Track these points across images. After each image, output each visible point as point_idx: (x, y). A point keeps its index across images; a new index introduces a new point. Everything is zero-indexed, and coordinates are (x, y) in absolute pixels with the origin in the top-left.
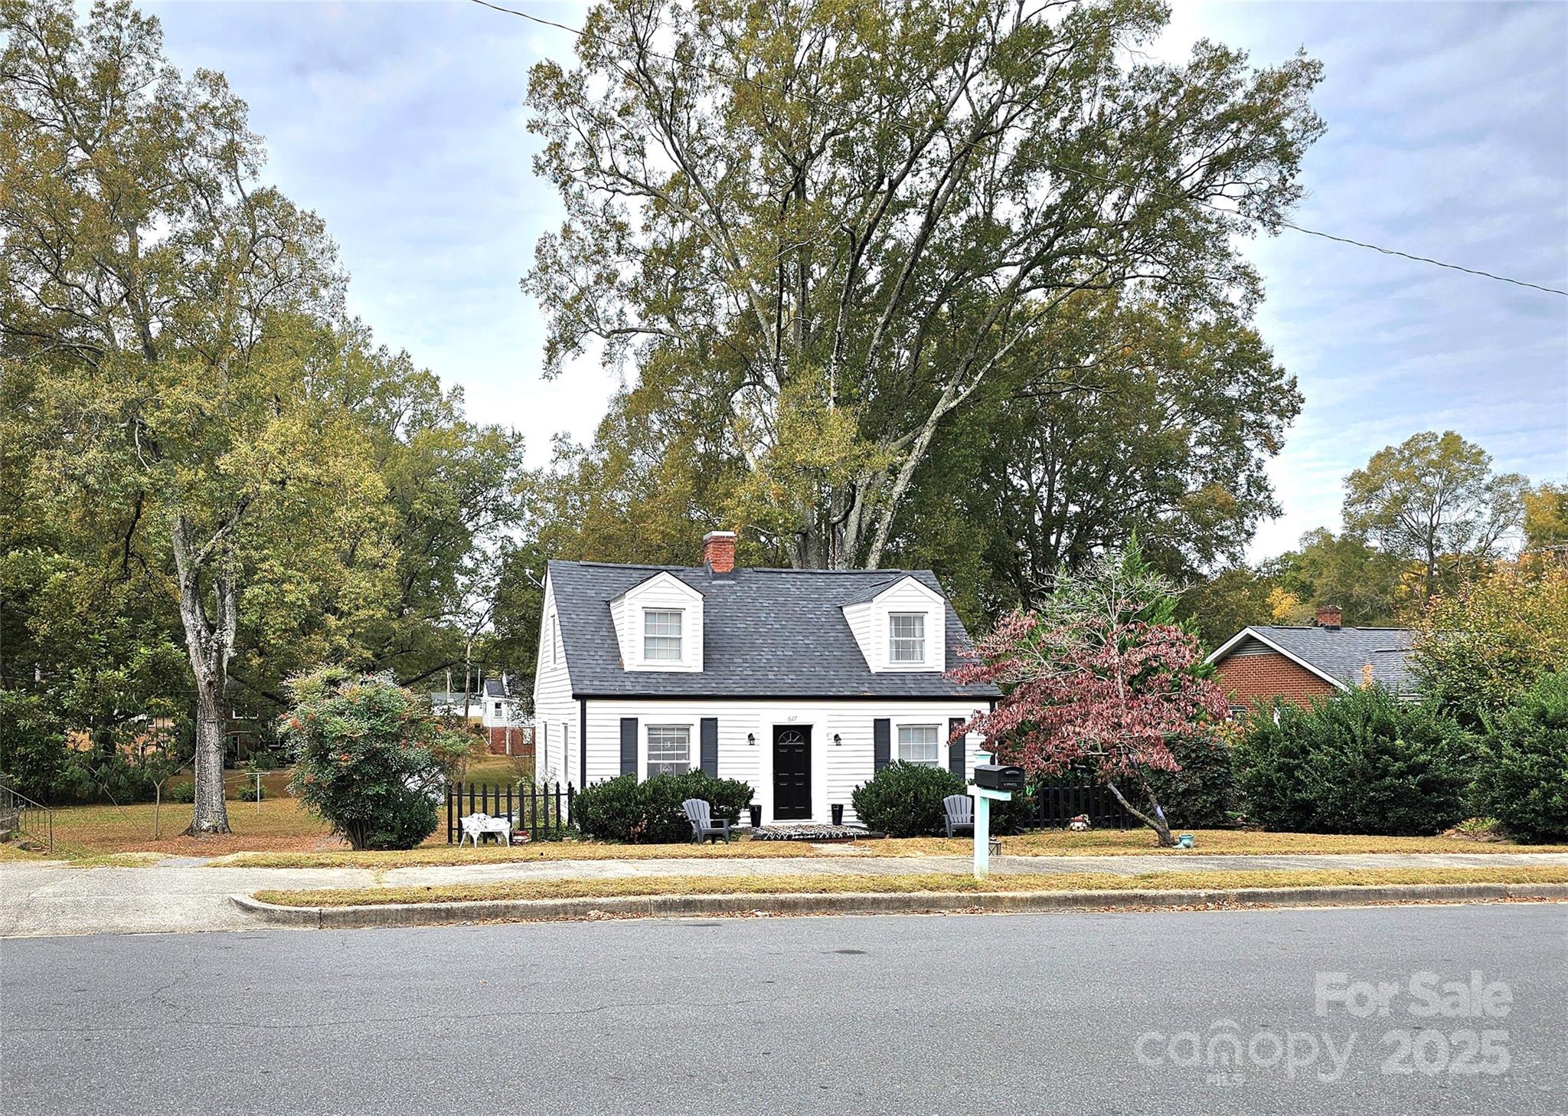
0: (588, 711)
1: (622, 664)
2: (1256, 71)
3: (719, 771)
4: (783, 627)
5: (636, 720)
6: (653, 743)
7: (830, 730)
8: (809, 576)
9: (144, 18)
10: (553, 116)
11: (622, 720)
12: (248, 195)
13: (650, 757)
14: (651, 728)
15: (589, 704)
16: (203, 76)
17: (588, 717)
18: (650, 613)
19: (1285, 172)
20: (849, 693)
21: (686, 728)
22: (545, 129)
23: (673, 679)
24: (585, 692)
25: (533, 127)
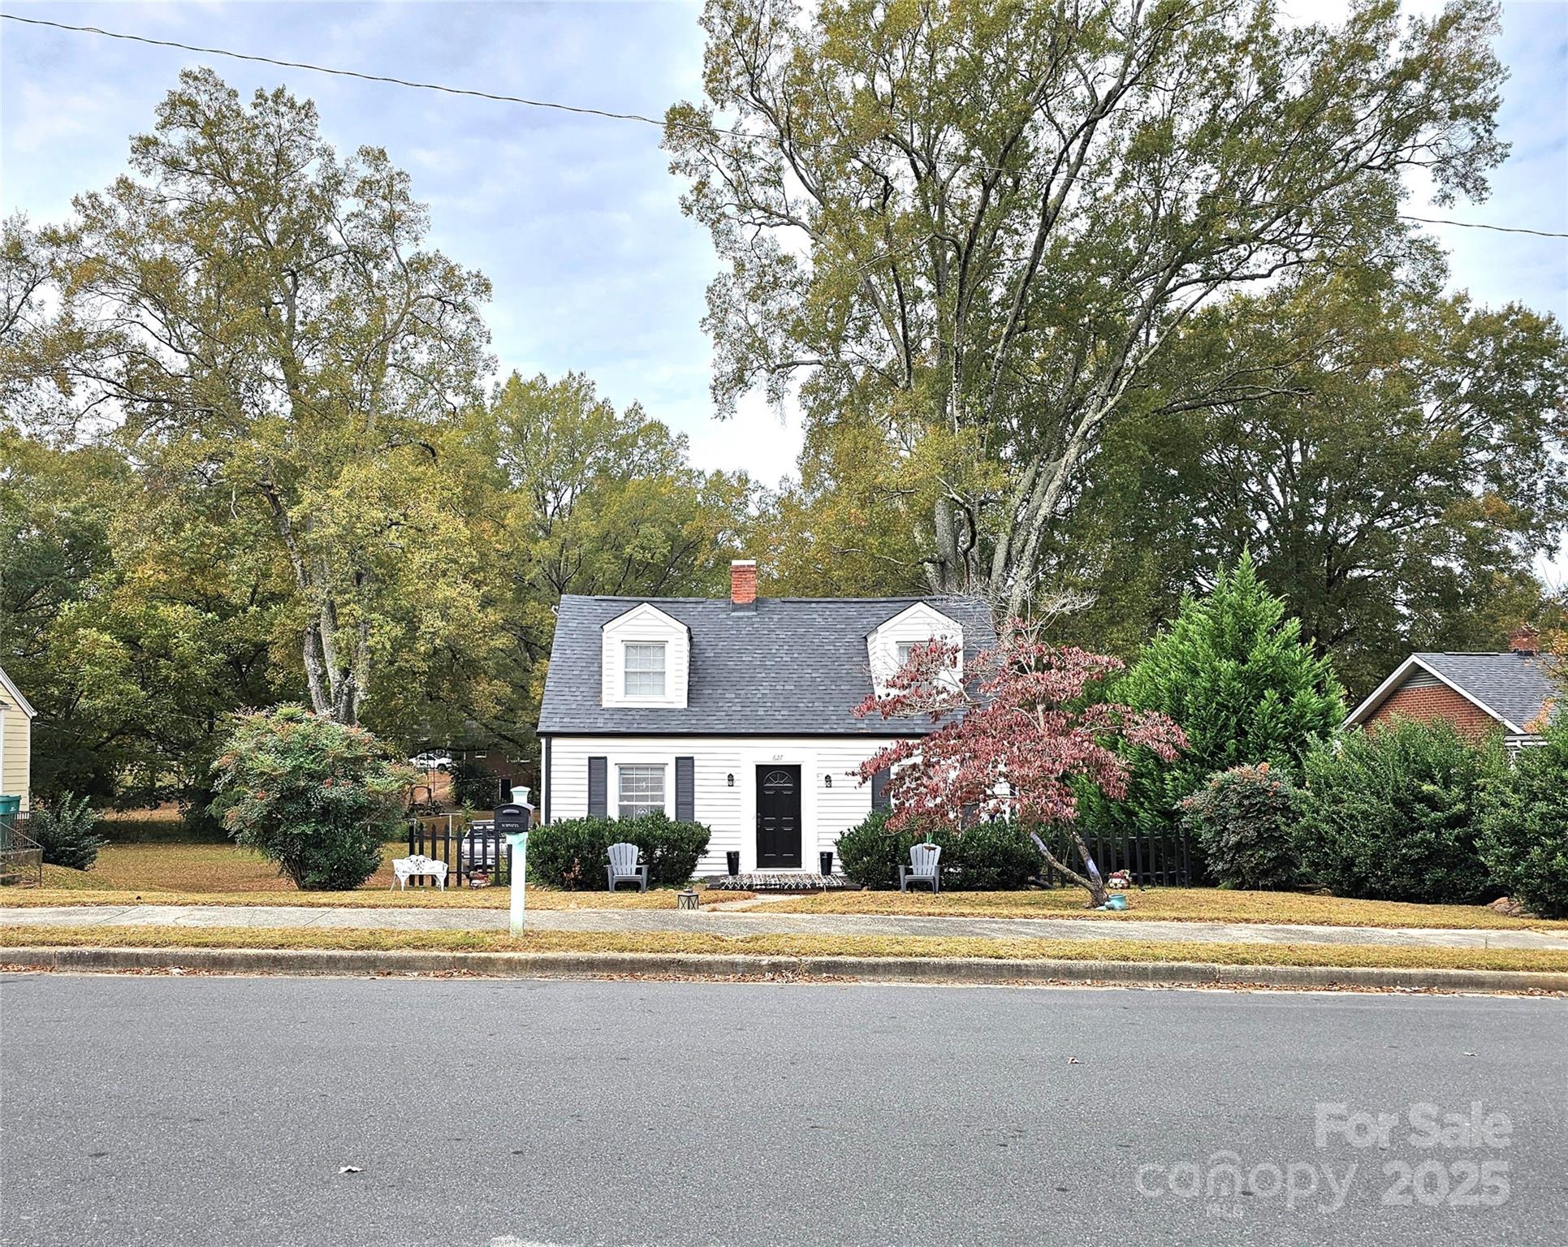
0: (553, 749)
1: (601, 700)
2: (1412, 18)
3: (696, 815)
4: (793, 660)
5: (605, 758)
6: (626, 784)
7: (820, 771)
8: (842, 605)
9: (299, 102)
10: (693, 156)
11: (590, 759)
12: (404, 261)
13: (622, 798)
14: (623, 768)
15: (555, 742)
16: (365, 153)
17: (553, 755)
18: (631, 646)
19: (1480, 130)
20: (842, 731)
21: (661, 768)
22: (688, 169)
23: (652, 716)
24: (551, 729)
25: (673, 169)
